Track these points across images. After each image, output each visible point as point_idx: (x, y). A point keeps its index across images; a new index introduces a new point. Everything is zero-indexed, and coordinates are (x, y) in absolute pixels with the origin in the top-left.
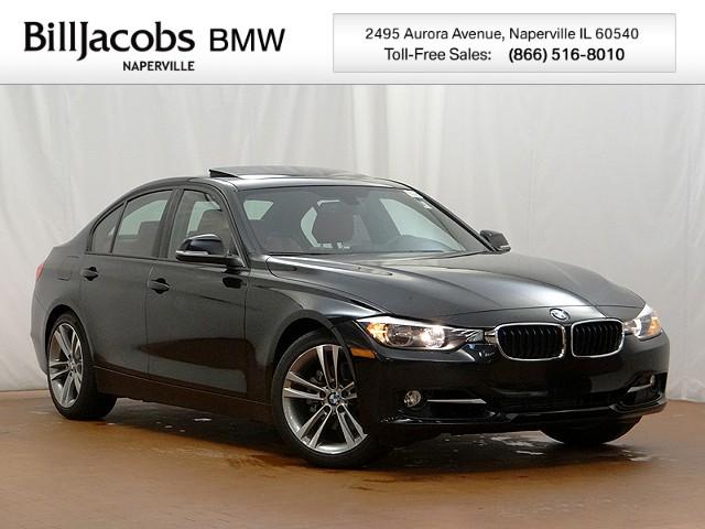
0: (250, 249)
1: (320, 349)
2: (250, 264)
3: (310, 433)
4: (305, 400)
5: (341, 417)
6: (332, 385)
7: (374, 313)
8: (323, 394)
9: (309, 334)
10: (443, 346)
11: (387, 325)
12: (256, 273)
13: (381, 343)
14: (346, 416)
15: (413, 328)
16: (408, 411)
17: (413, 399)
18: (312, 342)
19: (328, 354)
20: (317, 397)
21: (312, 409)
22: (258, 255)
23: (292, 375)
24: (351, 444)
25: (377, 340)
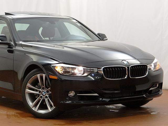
0: (16, 40)
1: (38, 76)
2: (16, 45)
3: (35, 106)
4: (34, 94)
5: (46, 100)
6: (43, 88)
7: (58, 62)
8: (40, 92)
9: (34, 70)
10: (83, 74)
11: (62, 67)
12: (18, 48)
13: (60, 74)
14: (48, 100)
15: (72, 68)
16: (70, 99)
17: (72, 94)
18: (36, 73)
19: (42, 77)
20: (38, 93)
21: (36, 97)
22: (18, 41)
23: (29, 85)
24: (50, 110)
25: (58, 72)
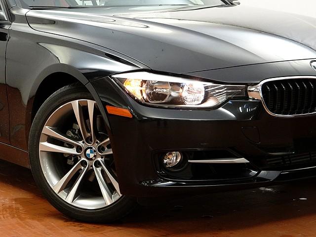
0: (12, 4)
1: (75, 104)
2: (12, 18)
3: (68, 187)
4: (61, 154)
5: (98, 172)
6: (89, 140)
7: (130, 68)
8: (79, 149)
9: (63, 89)
11: (145, 81)
12: (16, 26)
13: (137, 101)
14: (103, 172)
15: (172, 84)
17: (173, 159)
18: (67, 97)
19: (84, 110)
20: (73, 151)
21: (70, 162)
22: (18, 9)
23: (47, 130)
24: (107, 200)
25: (133, 97)
